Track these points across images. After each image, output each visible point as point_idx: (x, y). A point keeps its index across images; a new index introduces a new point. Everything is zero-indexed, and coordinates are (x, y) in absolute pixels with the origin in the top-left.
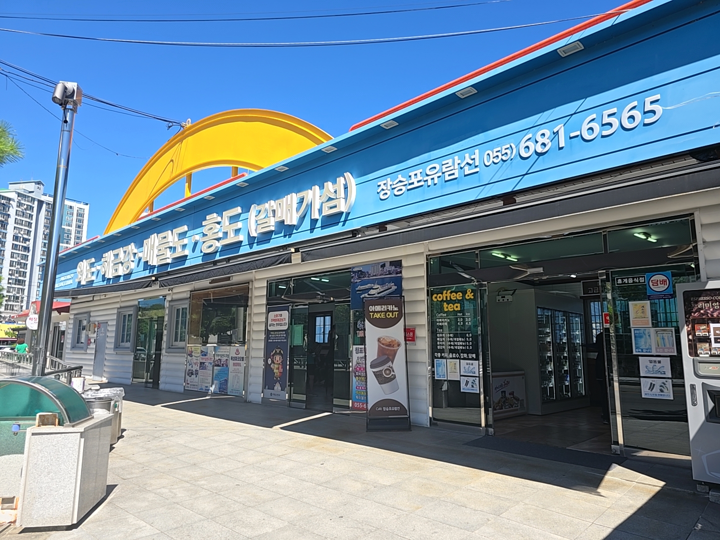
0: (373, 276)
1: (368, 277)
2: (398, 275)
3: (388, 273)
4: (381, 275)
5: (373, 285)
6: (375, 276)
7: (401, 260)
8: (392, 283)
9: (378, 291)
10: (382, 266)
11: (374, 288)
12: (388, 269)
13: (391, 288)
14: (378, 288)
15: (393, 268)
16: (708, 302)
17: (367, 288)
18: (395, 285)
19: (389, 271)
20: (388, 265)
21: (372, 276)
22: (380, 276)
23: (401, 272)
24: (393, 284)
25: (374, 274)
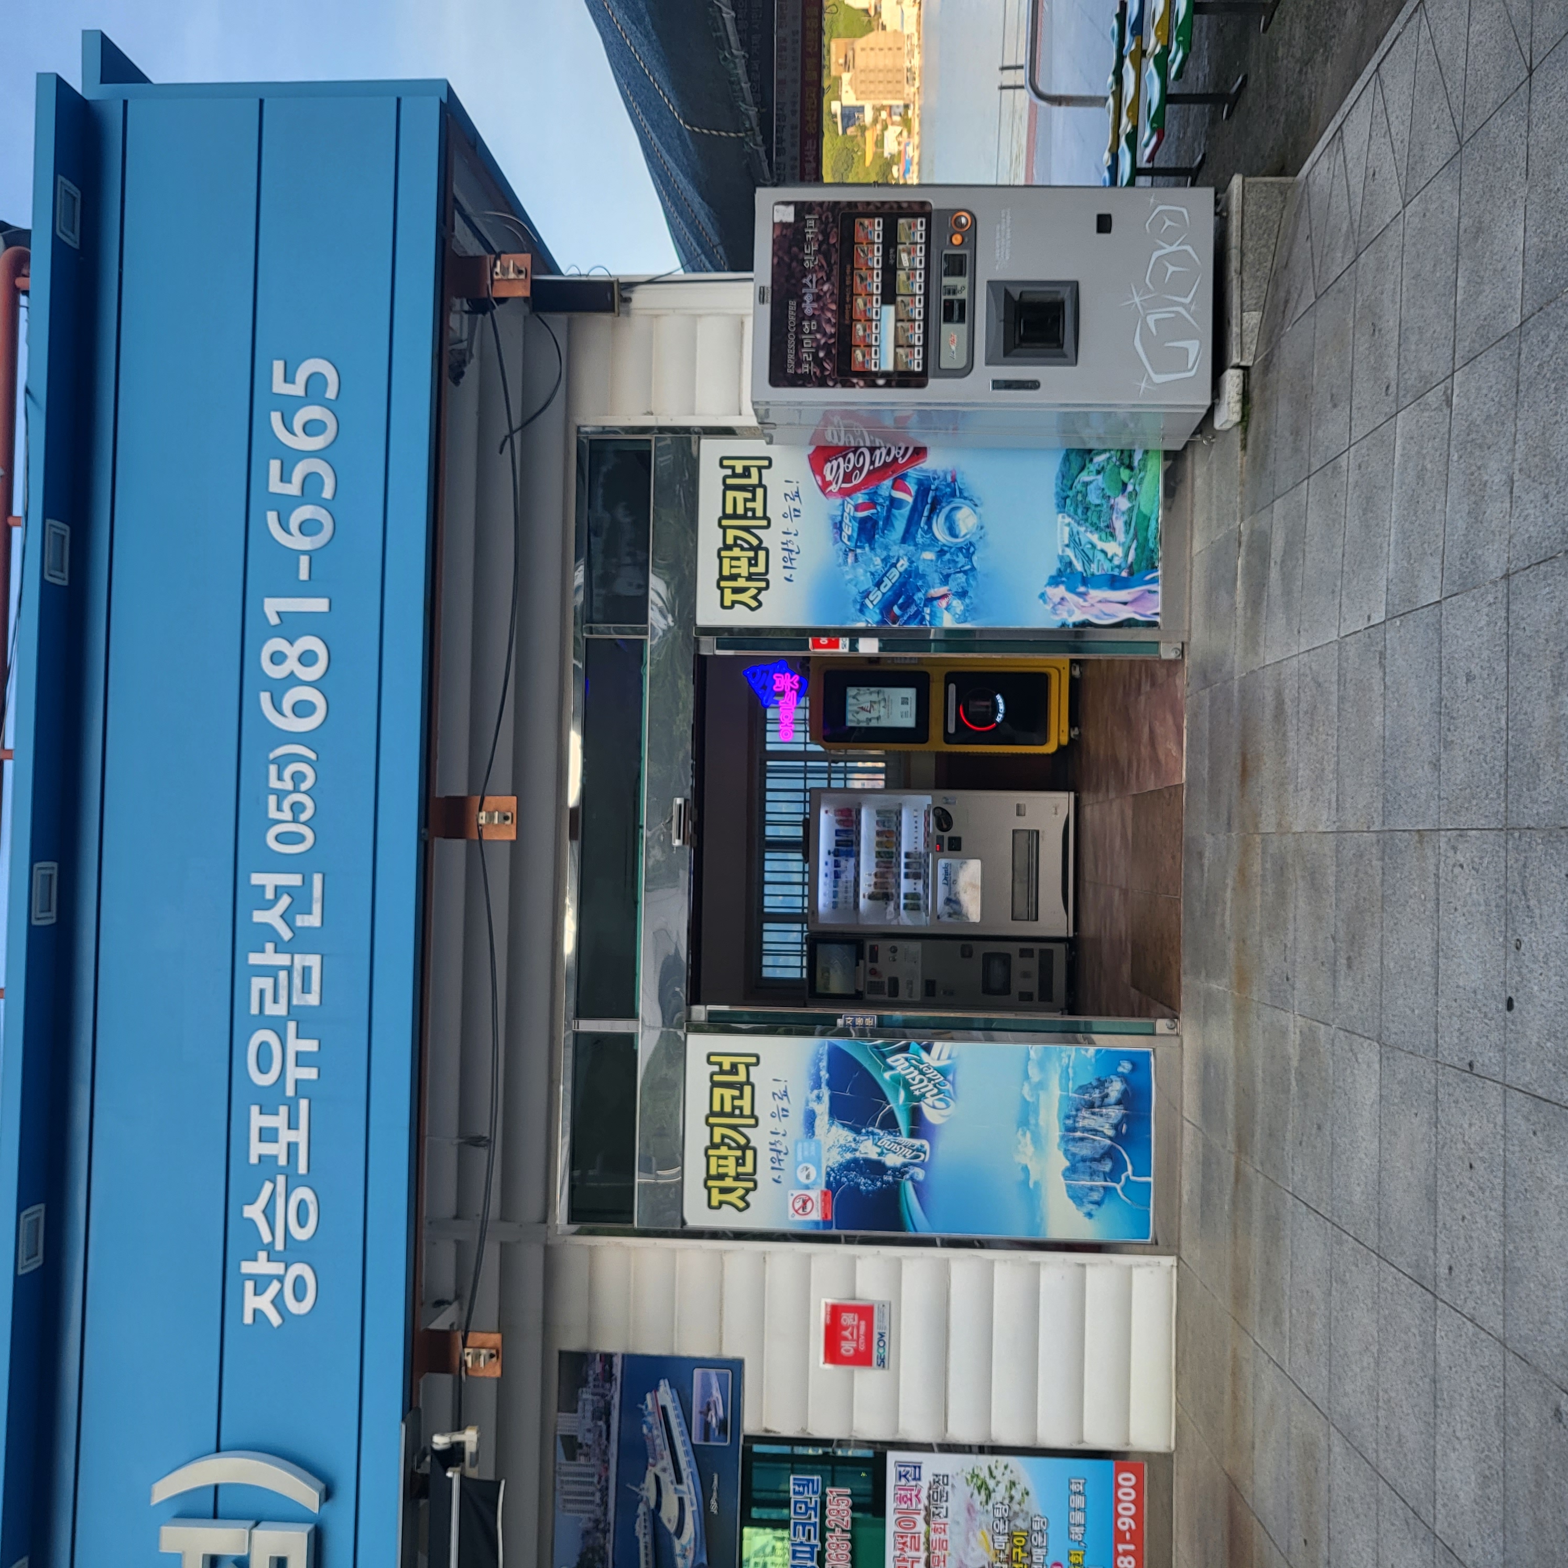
0: (604, 1503)
1: (605, 1532)
2: (617, 1371)
3: (601, 1423)
4: (606, 1462)
5: (642, 1509)
6: (604, 1491)
7: (561, 1353)
8: (644, 1400)
9: (667, 1478)
10: (571, 1455)
11: (652, 1504)
12: (588, 1423)
13: (664, 1409)
14: (657, 1479)
15: (586, 1395)
16: (799, 343)
17: (648, 1538)
18: (656, 1388)
19: (596, 1416)
20: (566, 1423)
21: (605, 1514)
22: (607, 1469)
23: (607, 1358)
24: (648, 1396)
25: (598, 1495)
